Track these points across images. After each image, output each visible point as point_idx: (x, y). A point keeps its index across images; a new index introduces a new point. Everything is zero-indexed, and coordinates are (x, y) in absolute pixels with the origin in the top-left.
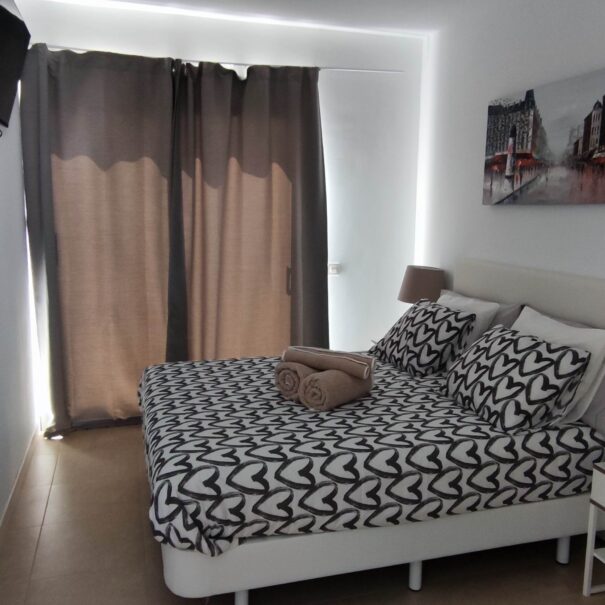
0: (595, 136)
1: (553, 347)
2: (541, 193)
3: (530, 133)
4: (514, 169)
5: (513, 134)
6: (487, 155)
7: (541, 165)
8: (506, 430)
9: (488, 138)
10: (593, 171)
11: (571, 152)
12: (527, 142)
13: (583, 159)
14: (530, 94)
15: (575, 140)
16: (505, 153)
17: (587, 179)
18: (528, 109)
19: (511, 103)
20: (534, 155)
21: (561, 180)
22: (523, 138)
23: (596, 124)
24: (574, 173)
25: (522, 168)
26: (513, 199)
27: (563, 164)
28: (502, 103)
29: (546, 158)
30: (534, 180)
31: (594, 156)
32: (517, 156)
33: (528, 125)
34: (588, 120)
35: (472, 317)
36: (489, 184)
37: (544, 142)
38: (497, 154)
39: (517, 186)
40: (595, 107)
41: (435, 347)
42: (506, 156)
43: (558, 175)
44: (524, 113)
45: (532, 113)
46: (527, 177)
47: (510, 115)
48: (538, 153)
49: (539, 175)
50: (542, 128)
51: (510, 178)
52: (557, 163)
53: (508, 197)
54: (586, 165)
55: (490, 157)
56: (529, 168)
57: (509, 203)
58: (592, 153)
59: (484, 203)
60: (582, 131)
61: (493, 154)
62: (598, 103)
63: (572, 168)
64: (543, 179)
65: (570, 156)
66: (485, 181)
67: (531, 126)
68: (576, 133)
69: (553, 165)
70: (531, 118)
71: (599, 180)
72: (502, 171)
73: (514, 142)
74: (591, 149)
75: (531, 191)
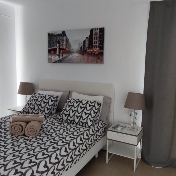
0: (87, 46)
1: (92, 102)
2: (70, 60)
3: (65, 43)
4: (59, 52)
5: (59, 42)
6: (48, 48)
7: (70, 52)
8: (89, 127)
9: (49, 43)
10: (87, 55)
11: (80, 49)
12: (64, 45)
13: (84, 52)
14: (64, 32)
15: (81, 46)
16: (56, 48)
17: (86, 57)
18: (63, 36)
19: (57, 34)
20: (67, 49)
21: (77, 57)
22: (62, 44)
23: (87, 43)
24: (81, 55)
25: (63, 53)
26: (60, 61)
27: (77, 52)
28: (53, 33)
29: (71, 50)
30: (67, 56)
31: (87, 51)
32: (60, 49)
33: (64, 41)
34: (84, 41)
35: (57, 97)
36: (50, 57)
37: (70, 46)
38: (53, 48)
39: (61, 58)
40: (86, 39)
41: (49, 107)
42: (56, 49)
43: (76, 55)
44: (62, 37)
45: (65, 37)
46: (65, 55)
47: (57, 37)
48: (68, 49)
49: (69, 55)
50: (69, 42)
51: (59, 55)
52: (75, 52)
53: (58, 61)
54: (85, 53)
55: (50, 49)
56: (66, 53)
57: (59, 62)
58: (87, 50)
59: (48, 62)
60: (83, 44)
61: (51, 48)
62: (87, 37)
63: (80, 54)
64: (71, 56)
65: (79, 51)
66: (48, 56)
67: (65, 41)
68: (81, 44)
69: (74, 52)
70: (65, 39)
71: (89, 57)
72: (55, 53)
73: (59, 45)
74: (86, 49)
75: (67, 59)
